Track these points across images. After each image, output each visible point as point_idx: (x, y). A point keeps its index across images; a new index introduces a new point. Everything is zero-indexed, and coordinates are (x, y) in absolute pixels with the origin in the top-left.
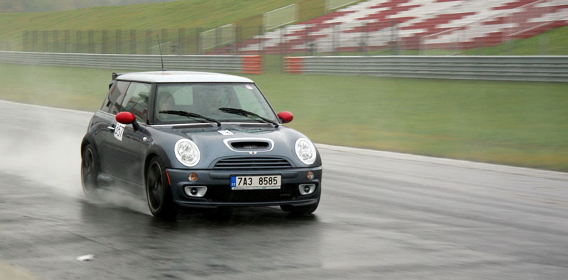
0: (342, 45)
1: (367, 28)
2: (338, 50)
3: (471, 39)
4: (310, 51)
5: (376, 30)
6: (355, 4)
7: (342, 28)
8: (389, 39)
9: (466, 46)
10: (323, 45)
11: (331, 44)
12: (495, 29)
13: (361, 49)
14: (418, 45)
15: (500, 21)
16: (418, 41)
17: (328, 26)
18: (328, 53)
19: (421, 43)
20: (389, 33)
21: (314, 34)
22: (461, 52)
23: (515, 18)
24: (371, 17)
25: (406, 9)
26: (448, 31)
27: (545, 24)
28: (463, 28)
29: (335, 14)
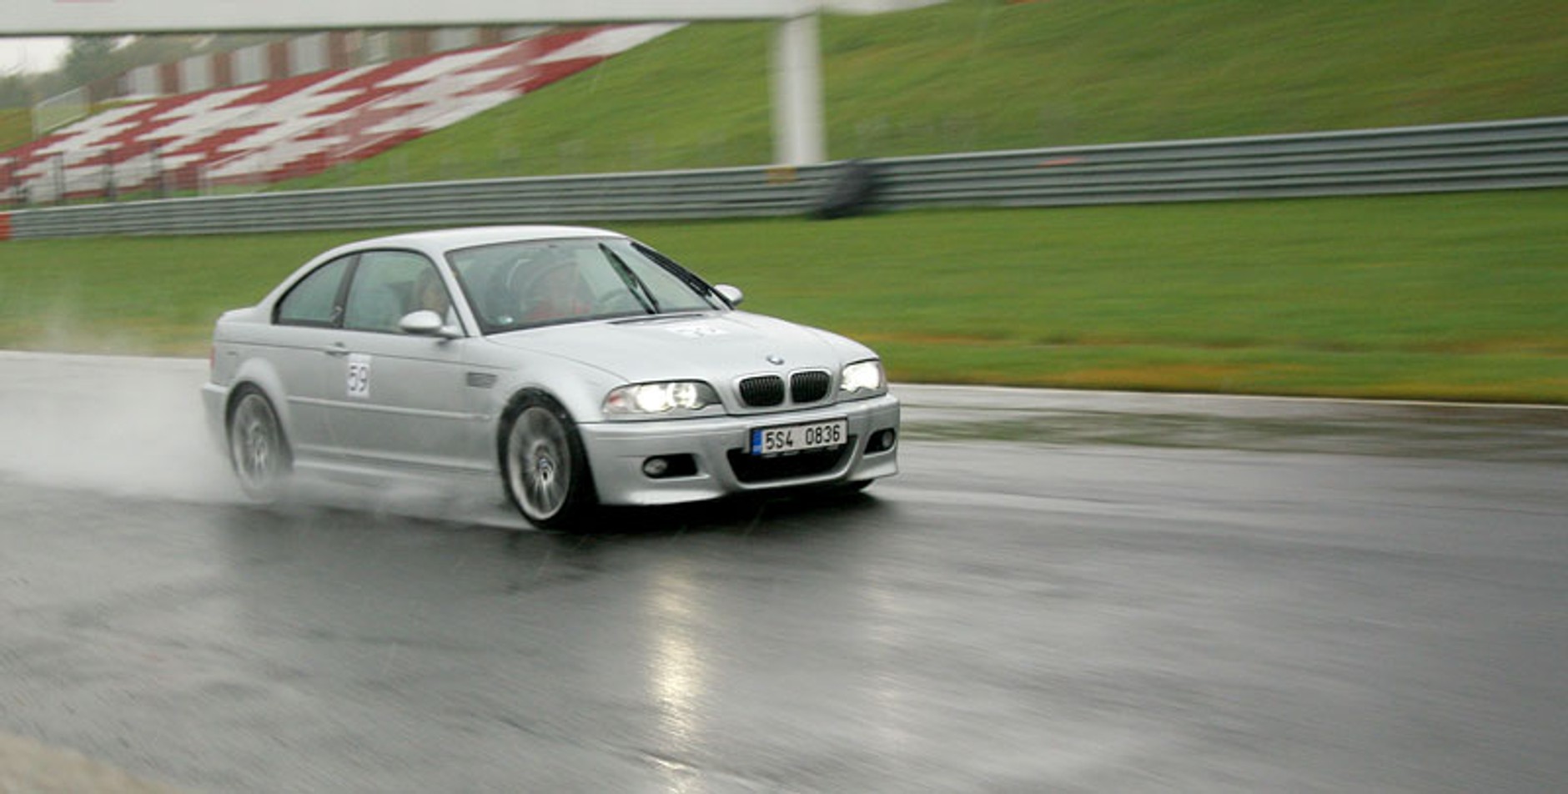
0: (69, 189)
1: (109, 158)
2: (64, 198)
3: (279, 165)
4: (20, 202)
5: (122, 160)
6: (81, 120)
7: (67, 160)
8: (148, 174)
9: (275, 177)
10: (41, 190)
11: (53, 187)
12: (314, 147)
13: (107, 193)
14: (195, 181)
15: (320, 134)
16: (195, 175)
17: (42, 158)
18: (47, 204)
19: (201, 177)
20: (148, 164)
21: (21, 173)
22: (265, 187)
23: (344, 127)
24: (110, 140)
25: (166, 123)
26: (239, 155)
27: (391, 136)
28: (262, 149)
29: (49, 139)
